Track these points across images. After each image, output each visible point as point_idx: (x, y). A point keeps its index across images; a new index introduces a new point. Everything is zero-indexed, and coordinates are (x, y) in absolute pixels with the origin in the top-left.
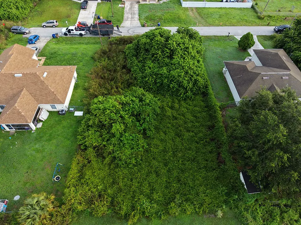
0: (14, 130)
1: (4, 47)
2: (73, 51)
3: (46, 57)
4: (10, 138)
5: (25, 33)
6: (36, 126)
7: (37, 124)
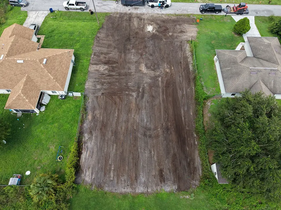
0: (21, 112)
1: (5, 21)
2: (70, 29)
3: (45, 36)
4: (18, 120)
5: (23, 6)
6: (39, 109)
7: (40, 108)
